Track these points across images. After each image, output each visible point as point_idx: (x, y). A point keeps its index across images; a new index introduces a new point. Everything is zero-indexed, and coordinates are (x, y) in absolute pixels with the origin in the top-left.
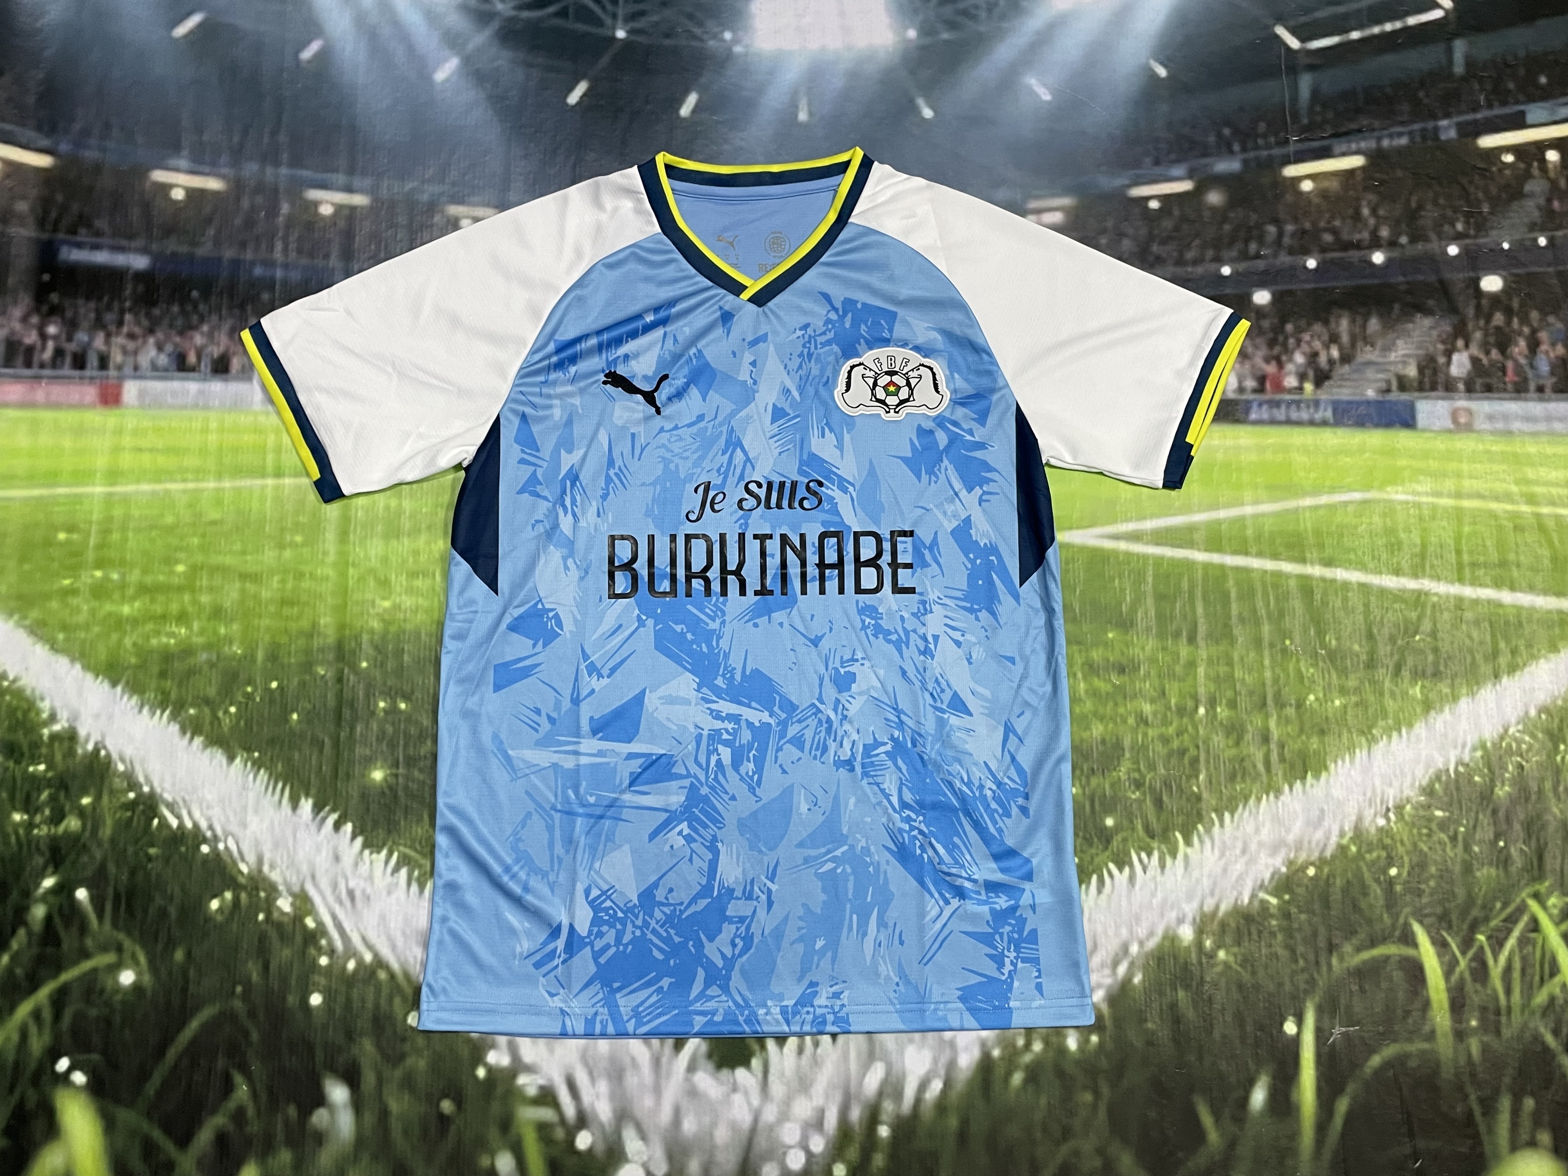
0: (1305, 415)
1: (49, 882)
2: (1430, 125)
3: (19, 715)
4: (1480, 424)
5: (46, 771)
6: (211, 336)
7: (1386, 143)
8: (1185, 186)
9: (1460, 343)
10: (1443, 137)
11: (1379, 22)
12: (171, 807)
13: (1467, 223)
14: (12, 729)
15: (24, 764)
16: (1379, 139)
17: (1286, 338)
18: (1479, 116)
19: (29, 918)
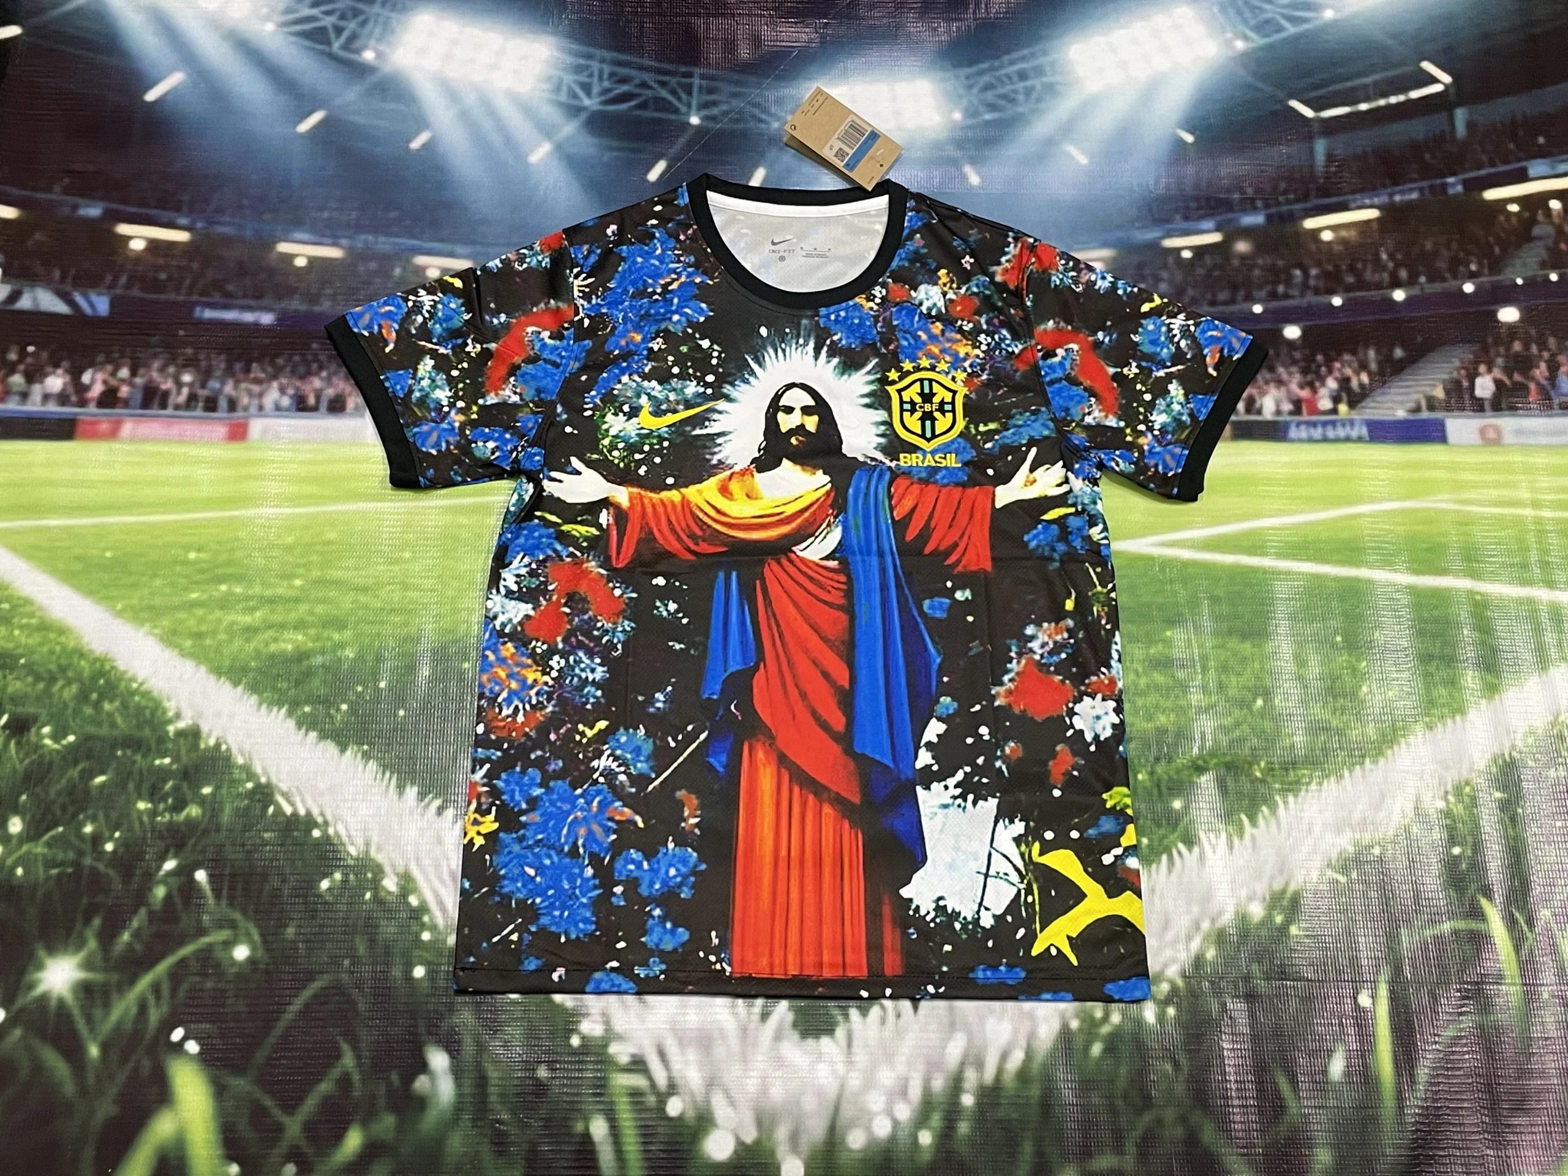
0: (1341, 432)
1: (170, 865)
2: (1438, 181)
3: (148, 713)
4: (1508, 438)
5: (171, 764)
6: (328, 380)
7: (1397, 198)
8: (1215, 238)
9: (1482, 368)
10: (1451, 191)
11: (1385, 95)
12: (286, 796)
13: (1480, 264)
14: (139, 727)
15: (149, 759)
16: (1391, 195)
17: (1320, 366)
18: (1483, 172)
19: (152, 901)
